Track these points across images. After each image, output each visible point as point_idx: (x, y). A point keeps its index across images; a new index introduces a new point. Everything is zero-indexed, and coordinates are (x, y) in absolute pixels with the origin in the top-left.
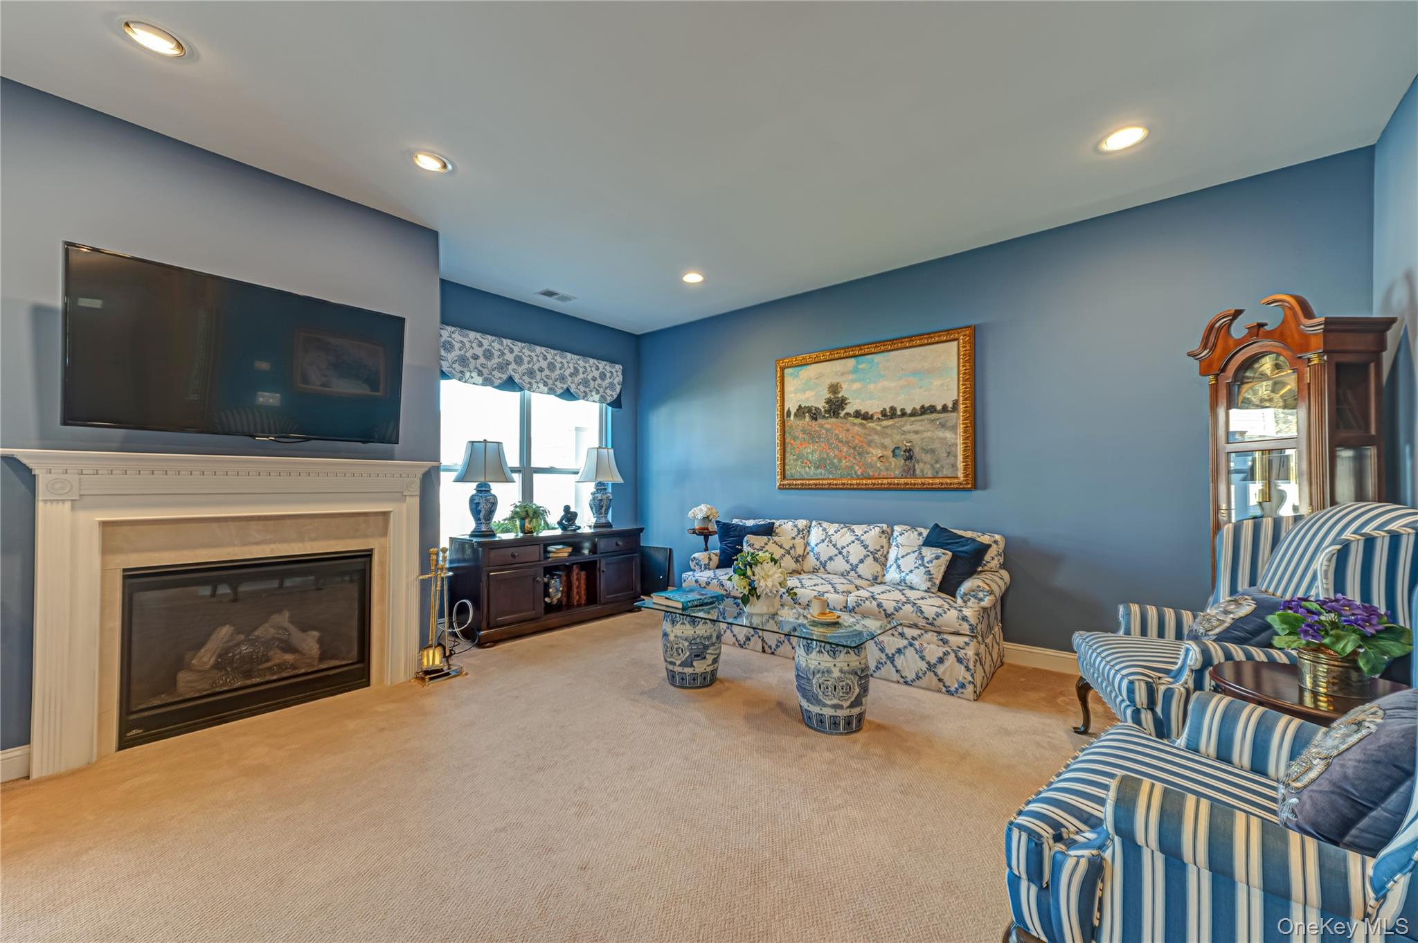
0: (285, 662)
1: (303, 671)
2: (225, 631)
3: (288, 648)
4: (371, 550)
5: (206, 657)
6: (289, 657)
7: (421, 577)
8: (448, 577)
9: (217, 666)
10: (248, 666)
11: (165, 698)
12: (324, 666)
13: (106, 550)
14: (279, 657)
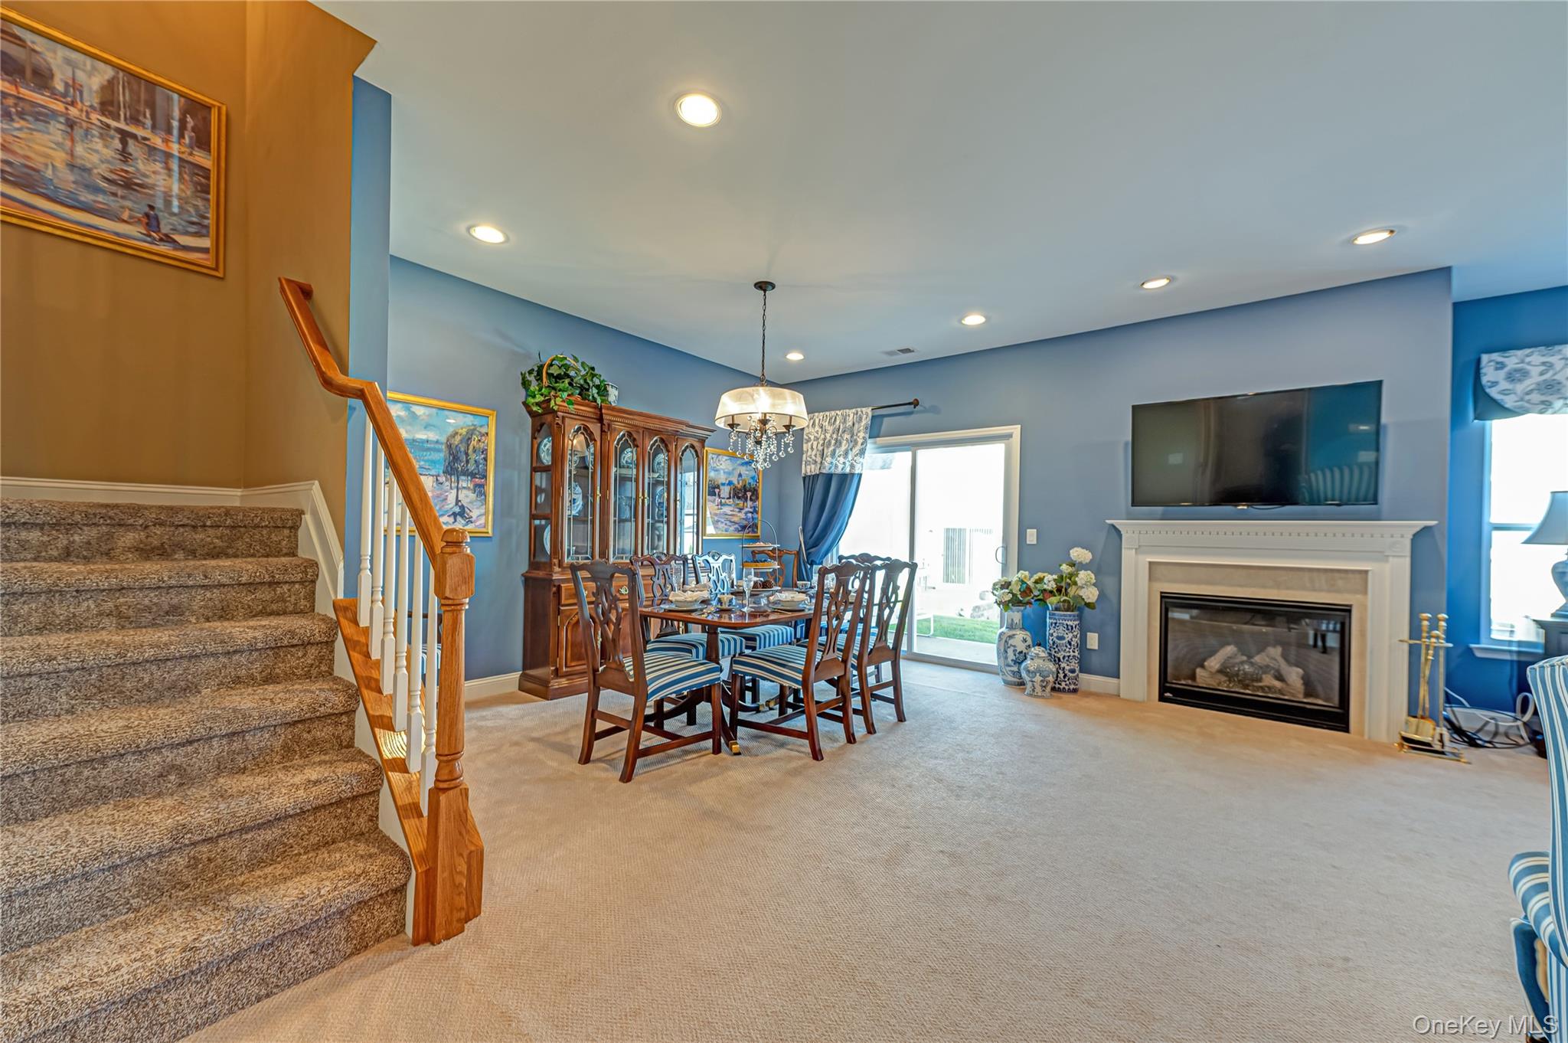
0: (1274, 687)
1: (1286, 697)
2: (1230, 650)
3: (1280, 677)
4: (1351, 606)
5: (1214, 663)
6: (1278, 684)
7: (1412, 642)
8: (1447, 649)
9: (1220, 671)
10: (1245, 681)
11: (1190, 682)
12: (1305, 700)
13: (1151, 578)
14: (1269, 680)
